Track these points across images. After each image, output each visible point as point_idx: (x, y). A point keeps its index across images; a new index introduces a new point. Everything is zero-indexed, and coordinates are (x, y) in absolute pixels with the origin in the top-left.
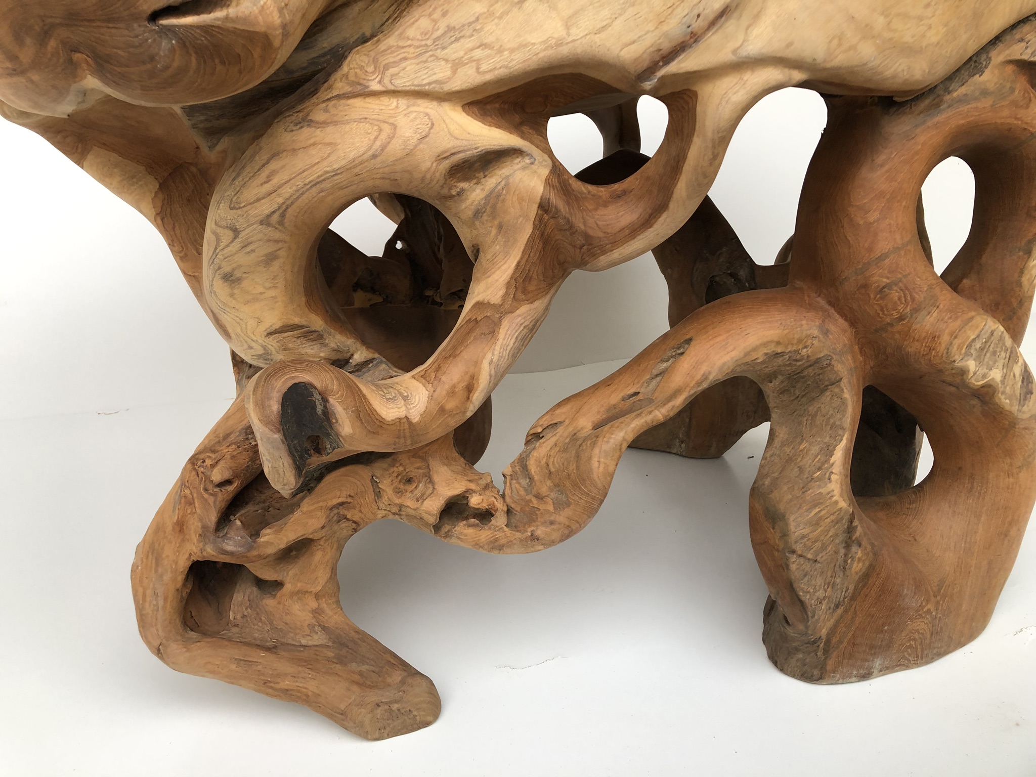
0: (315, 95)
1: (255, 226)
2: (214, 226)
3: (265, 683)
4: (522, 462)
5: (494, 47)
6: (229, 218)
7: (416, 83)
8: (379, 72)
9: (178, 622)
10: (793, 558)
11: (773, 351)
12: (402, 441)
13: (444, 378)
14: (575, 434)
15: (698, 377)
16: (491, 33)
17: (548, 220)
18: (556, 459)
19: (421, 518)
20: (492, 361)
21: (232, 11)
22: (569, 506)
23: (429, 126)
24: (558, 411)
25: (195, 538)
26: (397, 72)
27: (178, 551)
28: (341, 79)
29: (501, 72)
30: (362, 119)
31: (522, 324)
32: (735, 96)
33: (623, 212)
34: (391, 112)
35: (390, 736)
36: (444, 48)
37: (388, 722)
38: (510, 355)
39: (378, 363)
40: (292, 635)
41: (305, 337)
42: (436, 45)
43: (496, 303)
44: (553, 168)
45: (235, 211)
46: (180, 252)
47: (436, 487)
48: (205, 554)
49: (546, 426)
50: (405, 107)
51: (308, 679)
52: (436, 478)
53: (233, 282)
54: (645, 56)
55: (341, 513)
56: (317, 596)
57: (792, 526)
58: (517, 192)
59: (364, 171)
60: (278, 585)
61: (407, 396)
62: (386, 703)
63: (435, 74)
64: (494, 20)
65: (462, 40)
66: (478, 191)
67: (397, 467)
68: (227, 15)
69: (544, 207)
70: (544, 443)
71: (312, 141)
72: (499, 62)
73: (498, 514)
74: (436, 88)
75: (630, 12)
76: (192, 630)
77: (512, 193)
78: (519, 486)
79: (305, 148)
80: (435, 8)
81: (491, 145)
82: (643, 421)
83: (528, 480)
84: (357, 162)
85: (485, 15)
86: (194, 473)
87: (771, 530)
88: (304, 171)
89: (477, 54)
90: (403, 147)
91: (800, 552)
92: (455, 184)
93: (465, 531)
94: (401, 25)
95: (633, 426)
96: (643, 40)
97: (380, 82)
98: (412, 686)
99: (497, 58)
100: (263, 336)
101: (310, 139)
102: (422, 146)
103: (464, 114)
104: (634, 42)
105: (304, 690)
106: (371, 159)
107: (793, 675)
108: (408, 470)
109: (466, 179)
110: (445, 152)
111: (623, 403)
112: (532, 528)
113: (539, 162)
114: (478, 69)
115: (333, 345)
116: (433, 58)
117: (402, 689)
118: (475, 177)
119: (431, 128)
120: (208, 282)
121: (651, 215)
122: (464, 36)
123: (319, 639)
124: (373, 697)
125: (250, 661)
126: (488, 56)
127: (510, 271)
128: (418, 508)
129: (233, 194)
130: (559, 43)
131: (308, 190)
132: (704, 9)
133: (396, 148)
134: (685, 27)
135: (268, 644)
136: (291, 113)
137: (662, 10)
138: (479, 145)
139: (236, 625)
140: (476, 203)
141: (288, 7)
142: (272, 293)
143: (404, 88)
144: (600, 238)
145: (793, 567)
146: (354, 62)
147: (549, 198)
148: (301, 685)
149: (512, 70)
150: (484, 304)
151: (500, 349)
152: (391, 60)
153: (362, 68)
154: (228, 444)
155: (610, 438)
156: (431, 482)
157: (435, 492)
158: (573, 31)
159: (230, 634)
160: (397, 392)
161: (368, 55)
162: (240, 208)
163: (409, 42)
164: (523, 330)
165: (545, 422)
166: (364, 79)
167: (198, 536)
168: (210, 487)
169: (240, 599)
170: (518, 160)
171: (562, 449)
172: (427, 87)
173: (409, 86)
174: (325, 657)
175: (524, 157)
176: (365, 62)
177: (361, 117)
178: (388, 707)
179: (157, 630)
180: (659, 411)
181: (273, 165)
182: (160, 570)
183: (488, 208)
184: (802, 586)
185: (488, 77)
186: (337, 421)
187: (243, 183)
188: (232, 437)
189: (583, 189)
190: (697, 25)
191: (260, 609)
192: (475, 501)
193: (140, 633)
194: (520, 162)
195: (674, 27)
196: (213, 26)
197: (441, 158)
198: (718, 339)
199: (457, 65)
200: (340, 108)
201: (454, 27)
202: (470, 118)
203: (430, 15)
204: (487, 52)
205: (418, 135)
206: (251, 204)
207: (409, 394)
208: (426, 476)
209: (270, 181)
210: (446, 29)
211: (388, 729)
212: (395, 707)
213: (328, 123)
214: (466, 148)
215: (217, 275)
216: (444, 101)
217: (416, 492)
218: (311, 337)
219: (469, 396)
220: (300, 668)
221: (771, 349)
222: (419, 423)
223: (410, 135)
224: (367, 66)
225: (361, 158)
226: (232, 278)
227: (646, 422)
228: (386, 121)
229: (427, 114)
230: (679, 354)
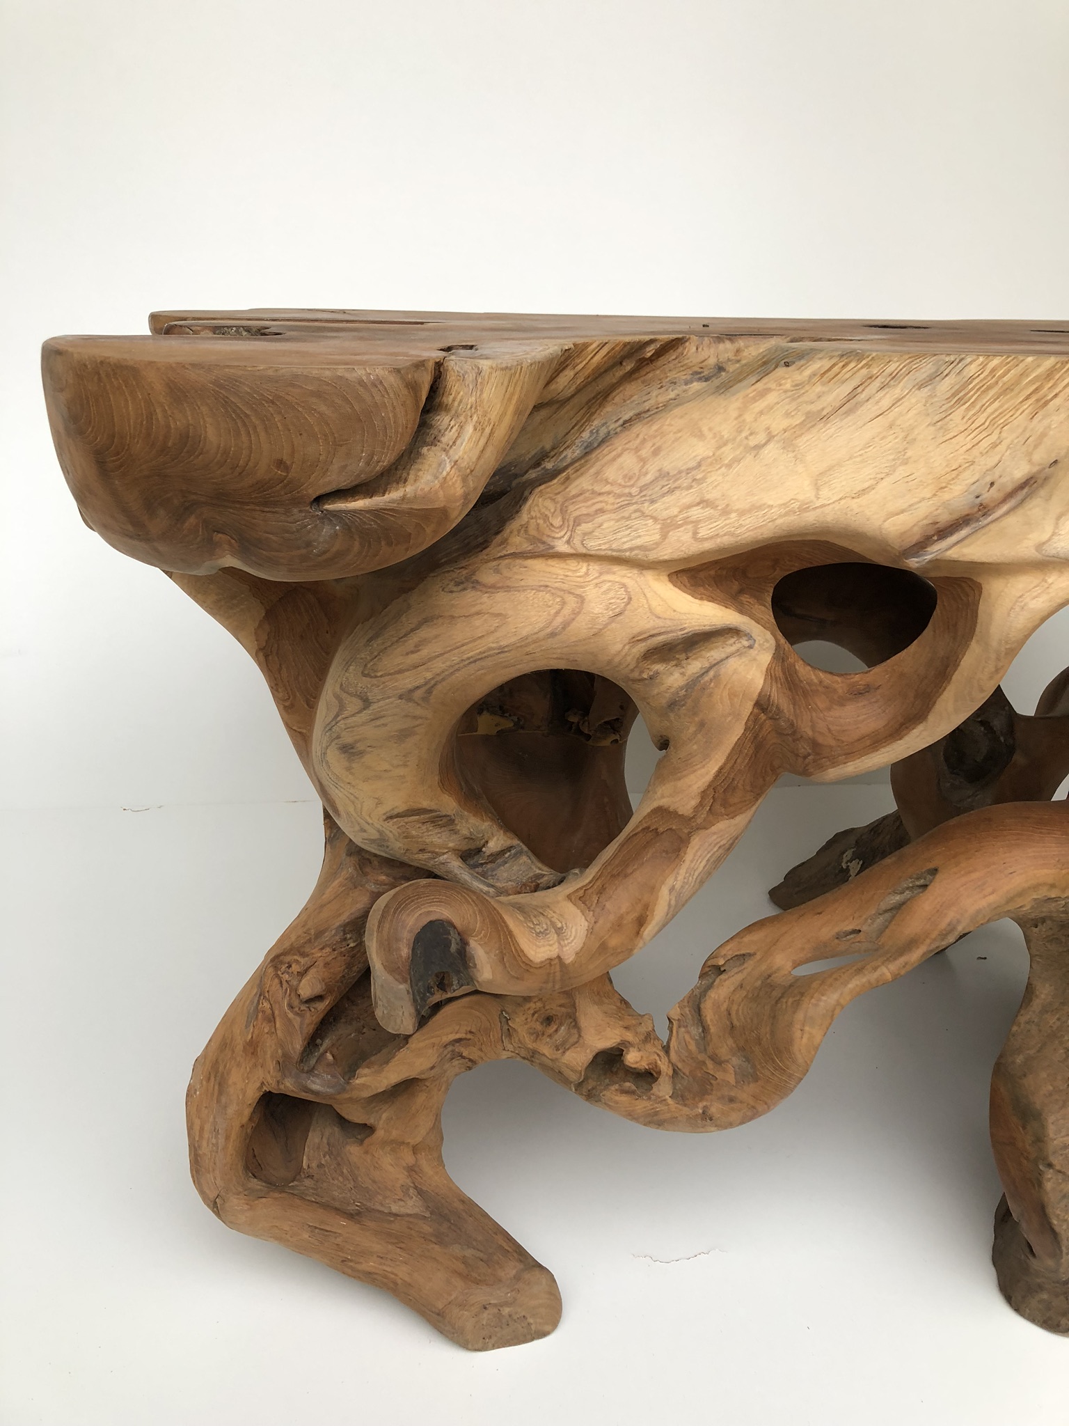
0: (484, 549)
1: (393, 699)
2: (338, 689)
3: (343, 1261)
4: (696, 1003)
5: (717, 506)
6: (360, 685)
7: (614, 546)
8: (568, 526)
9: (240, 1167)
10: (1049, 1174)
11: (1046, 896)
12: (550, 985)
13: (608, 905)
14: (770, 976)
15: (943, 925)
16: (716, 486)
17: (765, 720)
18: (741, 1008)
19: (559, 1072)
20: (673, 887)
21: (409, 489)
22: (757, 1081)
23: (625, 600)
24: (747, 939)
25: (271, 1065)
26: (591, 530)
27: (248, 1079)
28: (519, 531)
29: (726, 541)
30: (541, 586)
31: (717, 843)
32: (1034, 601)
33: (865, 716)
34: (579, 579)
35: (494, 1347)
36: (653, 502)
37: (496, 1329)
38: (698, 881)
39: (515, 854)
40: (380, 1198)
41: (433, 822)
42: (645, 496)
43: (686, 814)
44: (776, 650)
45: (368, 679)
46: (285, 700)
47: (583, 1034)
48: (282, 1087)
49: (730, 957)
50: (597, 575)
51: (398, 1263)
52: (584, 1022)
53: (354, 754)
54: (916, 529)
55: (457, 1050)
56: (415, 1150)
57: (1051, 1130)
58: (729, 686)
59: (538, 650)
60: (368, 1129)
61: (561, 928)
62: (495, 1305)
63: (640, 536)
64: (720, 468)
65: (677, 493)
66: (677, 675)
67: (535, 1002)
68: (404, 495)
69: (762, 705)
70: (725, 980)
71: (474, 610)
72: (722, 527)
73: (661, 1080)
74: (640, 555)
75: (901, 471)
76: (255, 1177)
77: (722, 687)
78: (688, 1037)
79: (467, 616)
80: (644, 441)
81: (701, 625)
82: (864, 980)
83: (700, 1030)
84: (530, 640)
85: (709, 460)
86: (276, 981)
87: (1021, 1129)
88: (463, 645)
89: (696, 513)
90: (590, 626)
91: (1058, 1167)
92: (649, 667)
93: (617, 1098)
94: (597, 460)
95: (850, 986)
96: (916, 509)
97: (568, 542)
98: (529, 1284)
99: (720, 523)
100: (381, 819)
101: (474, 606)
102: (613, 625)
103: (670, 586)
104: (903, 511)
105: (393, 1276)
106: (549, 638)
107: (1033, 1320)
108: (547, 1007)
109: (664, 660)
110: (640, 634)
111: (836, 941)
112: (705, 1103)
113: (760, 645)
114: (695, 533)
115: (465, 832)
116: (638, 514)
117: (516, 1287)
118: (674, 658)
119: (628, 603)
120: (319, 748)
121: (902, 725)
122: (679, 487)
123: (412, 1206)
124: (480, 1295)
125: (327, 1231)
126: (709, 518)
127: (709, 777)
128: (557, 1059)
129: (369, 658)
130: (804, 508)
131: (465, 666)
132: (1000, 477)
133: (581, 626)
134: (972, 497)
135: (352, 1208)
136: (452, 569)
137: (943, 473)
138: (686, 625)
139: (310, 1176)
140: (672, 690)
141: (473, 473)
142: (401, 771)
143: (598, 553)
144: (831, 747)
145: (1048, 1186)
146: (536, 508)
147: (770, 696)
148: (389, 1269)
149: (740, 538)
150: (669, 812)
151: (686, 873)
152: (584, 511)
153: (546, 518)
154: (321, 946)
155: (819, 1000)
156: (576, 1025)
157: (581, 1041)
158: (825, 492)
159: (303, 1188)
160: (549, 923)
161: (554, 500)
162: (376, 677)
163: (608, 488)
164: (717, 851)
165: (729, 951)
166: (549, 536)
167: (274, 1062)
168: (296, 1002)
169: (317, 1140)
170: (732, 640)
171: (750, 995)
172: (628, 554)
173: (604, 550)
174: (420, 1232)
175: (741, 637)
176: (550, 510)
177: (542, 583)
178: (496, 1311)
179: (215, 1178)
180: (887, 967)
181: (424, 633)
182: (223, 1100)
183: (689, 701)
184: (1058, 1212)
185: (708, 546)
186: (475, 965)
187: (383, 647)
188: (326, 937)
189: (813, 677)
190: (989, 496)
191: (342, 1159)
192: (633, 1058)
193: (193, 1177)
194: (734, 643)
195: (958, 496)
196: (384, 509)
197: (635, 640)
198: (975, 876)
199: (668, 526)
200: (515, 569)
201: (668, 474)
202: (677, 590)
203: (637, 450)
204: (709, 512)
205: (611, 613)
206: (390, 674)
207: (564, 926)
208: (570, 1017)
209: (419, 651)
210: (657, 474)
211: (493, 1341)
212: (506, 1311)
213: (499, 588)
214: (669, 629)
215: (333, 744)
216: (646, 569)
217: (556, 1037)
218: (440, 823)
219: (640, 930)
220: (390, 1247)
221: (1043, 893)
222: (573, 963)
223: (600, 611)
224: (552, 516)
225: (536, 636)
226: (352, 751)
227: (869, 982)
228: (572, 591)
229: (624, 586)
230: (917, 886)
